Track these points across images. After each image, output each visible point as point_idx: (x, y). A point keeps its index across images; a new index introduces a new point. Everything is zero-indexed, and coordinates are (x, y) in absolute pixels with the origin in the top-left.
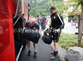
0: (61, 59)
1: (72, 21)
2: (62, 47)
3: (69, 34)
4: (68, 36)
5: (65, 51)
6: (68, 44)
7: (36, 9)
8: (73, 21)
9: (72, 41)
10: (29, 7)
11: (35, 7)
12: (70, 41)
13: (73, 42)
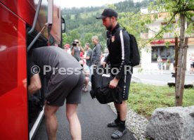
0: (135, 137)
1: (159, 59)
2: (139, 113)
3: (155, 86)
4: (151, 90)
5: (146, 120)
6: (151, 105)
7: (79, 32)
8: (163, 59)
9: (162, 99)
10: (63, 24)
11: (75, 27)
12: (157, 99)
13: (164, 102)
